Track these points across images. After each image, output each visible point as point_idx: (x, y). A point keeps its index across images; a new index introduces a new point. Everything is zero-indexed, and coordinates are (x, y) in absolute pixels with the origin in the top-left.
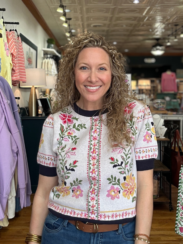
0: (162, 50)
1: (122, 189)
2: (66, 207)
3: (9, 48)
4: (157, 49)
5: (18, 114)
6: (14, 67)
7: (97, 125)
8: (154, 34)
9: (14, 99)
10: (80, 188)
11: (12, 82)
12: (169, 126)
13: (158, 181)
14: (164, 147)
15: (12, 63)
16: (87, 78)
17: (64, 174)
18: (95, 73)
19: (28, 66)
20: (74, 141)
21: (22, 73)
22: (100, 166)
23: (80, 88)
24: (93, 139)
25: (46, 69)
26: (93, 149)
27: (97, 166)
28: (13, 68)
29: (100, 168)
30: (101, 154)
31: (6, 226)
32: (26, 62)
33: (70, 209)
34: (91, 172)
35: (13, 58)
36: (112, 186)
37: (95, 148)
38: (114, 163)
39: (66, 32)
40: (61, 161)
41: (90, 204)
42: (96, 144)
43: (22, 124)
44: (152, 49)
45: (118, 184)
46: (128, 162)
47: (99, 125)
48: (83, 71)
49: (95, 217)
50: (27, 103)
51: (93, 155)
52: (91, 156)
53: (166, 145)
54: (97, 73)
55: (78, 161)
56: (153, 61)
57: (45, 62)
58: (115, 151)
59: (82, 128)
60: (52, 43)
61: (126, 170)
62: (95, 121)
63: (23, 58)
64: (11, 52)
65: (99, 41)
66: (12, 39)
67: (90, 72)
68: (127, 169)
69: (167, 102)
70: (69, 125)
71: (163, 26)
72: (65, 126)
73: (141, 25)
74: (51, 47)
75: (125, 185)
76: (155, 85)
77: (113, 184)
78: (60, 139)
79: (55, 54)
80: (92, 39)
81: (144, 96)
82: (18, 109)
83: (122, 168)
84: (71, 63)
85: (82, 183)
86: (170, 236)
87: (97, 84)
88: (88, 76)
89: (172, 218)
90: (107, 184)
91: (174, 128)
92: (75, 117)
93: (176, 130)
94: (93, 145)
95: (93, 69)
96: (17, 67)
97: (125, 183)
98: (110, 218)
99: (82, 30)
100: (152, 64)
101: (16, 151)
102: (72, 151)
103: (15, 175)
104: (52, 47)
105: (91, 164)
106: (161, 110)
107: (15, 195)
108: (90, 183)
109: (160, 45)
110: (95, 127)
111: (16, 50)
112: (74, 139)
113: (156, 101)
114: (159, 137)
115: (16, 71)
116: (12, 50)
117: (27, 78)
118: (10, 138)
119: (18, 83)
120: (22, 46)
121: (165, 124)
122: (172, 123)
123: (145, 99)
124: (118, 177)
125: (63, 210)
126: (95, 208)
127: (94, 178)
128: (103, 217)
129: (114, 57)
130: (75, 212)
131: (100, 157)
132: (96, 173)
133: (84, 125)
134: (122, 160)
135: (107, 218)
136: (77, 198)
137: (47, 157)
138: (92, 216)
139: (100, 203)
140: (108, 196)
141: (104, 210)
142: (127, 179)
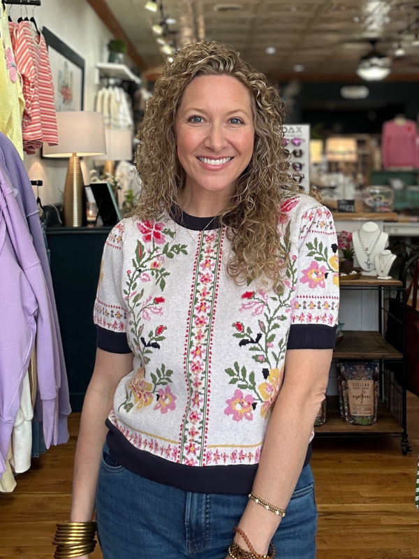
0: (383, 67)
1: (260, 399)
2: (141, 432)
3: (17, 63)
4: (372, 66)
5: (39, 221)
6: (28, 108)
7: (212, 251)
8: (365, 29)
9: (27, 184)
10: (171, 390)
11: (24, 144)
12: (402, 249)
13: (375, 381)
14: (388, 301)
15: (23, 99)
16: (204, 141)
17: (141, 354)
18: (220, 131)
19: (63, 106)
20: (159, 280)
21: (49, 123)
22: (211, 340)
24: (202, 281)
25: (106, 114)
26: (200, 302)
27: (206, 340)
28: (25, 110)
29: (212, 344)
30: (216, 313)
31: (8, 491)
32: (57, 97)
33: (149, 437)
34: (192, 353)
35: (27, 87)
36: (237, 390)
37: (204, 299)
38: (243, 336)
39: (154, 23)
40: (133, 326)
42: (207, 291)
43: (49, 247)
44: (360, 66)
45: (250, 388)
46: (273, 336)
48: (196, 124)
49: (195, 459)
50: (60, 195)
51: (200, 315)
52: (194, 316)
53: (394, 296)
54: (223, 129)
55: (166, 328)
56: (362, 93)
57: (103, 97)
58: (246, 308)
59: (178, 253)
60: (120, 51)
61: (270, 355)
62: (207, 241)
63: (50, 86)
64: (21, 71)
65: (229, 62)
66: (25, 41)
67: (209, 128)
68: (273, 353)
69: (396, 191)
70: (156, 245)
71: (386, 9)
72: (148, 246)
73: (335, 6)
74: (117, 61)
75: (267, 389)
76: (367, 152)
77: (239, 386)
79: (126, 75)
80: (212, 56)
81: (341, 178)
82: (39, 209)
83: (259, 348)
84: (169, 109)
86: (404, 516)
87: (225, 154)
88: (204, 137)
89: (407, 471)
90: (227, 384)
91: (412, 255)
92: (169, 230)
93: (416, 259)
94: (201, 292)
95: (217, 122)
96: (36, 108)
97: (266, 383)
98: (227, 459)
99: (192, 19)
100: (360, 100)
101: (33, 309)
102: (154, 305)
103: (31, 369)
104: (119, 59)
105: (194, 335)
106: (381, 212)
107: (30, 416)
108: (186, 380)
109: (380, 56)
110: (206, 254)
111: (33, 67)
112: (160, 275)
113: (369, 190)
114: (376, 277)
115: (33, 118)
116: (23, 67)
117: (58, 135)
118: (18, 279)
119: (37, 147)
120: (47, 57)
121: (390, 245)
122: (408, 243)
123: (344, 185)
124: (250, 368)
125: (136, 437)
126: (196, 438)
127: (197, 365)
128: (213, 457)
129: (260, 96)
130: (156, 444)
131: (213, 320)
132: (202, 354)
133: (184, 246)
134: (259, 331)
135: (222, 459)
136: (162, 413)
137: (109, 311)
138: (189, 457)
139: (208, 426)
140: (227, 412)
141: (216, 442)
142: (271, 377)
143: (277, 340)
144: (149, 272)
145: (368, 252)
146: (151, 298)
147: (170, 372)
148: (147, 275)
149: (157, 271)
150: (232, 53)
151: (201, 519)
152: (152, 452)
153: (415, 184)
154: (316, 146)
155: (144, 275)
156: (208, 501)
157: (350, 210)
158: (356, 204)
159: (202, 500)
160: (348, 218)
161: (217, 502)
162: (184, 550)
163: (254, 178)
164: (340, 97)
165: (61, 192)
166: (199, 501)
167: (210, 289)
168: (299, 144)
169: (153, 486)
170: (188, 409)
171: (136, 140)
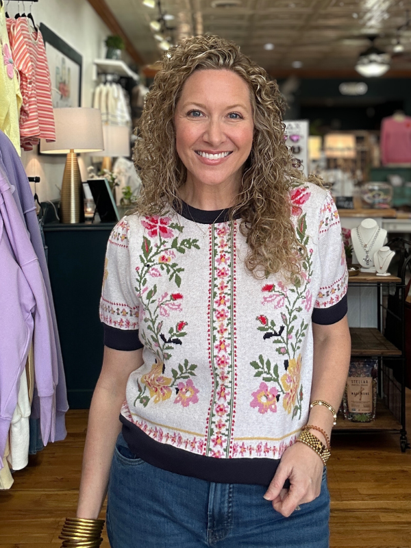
0: (382, 63)
1: (282, 391)
3: (14, 59)
4: (371, 62)
5: (36, 217)
6: (25, 104)
7: (226, 245)
8: (364, 25)
9: (25, 181)
10: (193, 384)
11: (21, 140)
12: (401, 246)
13: (373, 378)
14: (387, 298)
15: (20, 95)
16: (202, 135)
17: (159, 350)
18: (219, 125)
19: (60, 102)
20: (172, 276)
21: (46, 119)
22: (235, 333)
23: (186, 155)
24: (219, 276)
25: (104, 110)
26: (219, 296)
27: (229, 334)
28: (22, 106)
29: (236, 338)
30: (237, 306)
31: (5, 488)
32: (55, 93)
33: (171, 430)
34: (217, 347)
35: (24, 83)
36: (262, 383)
37: (223, 293)
38: (267, 329)
39: (152, 20)
40: (151, 324)
41: (213, 419)
42: (225, 284)
43: (46, 243)
44: (360, 62)
45: (274, 380)
46: (293, 327)
47: (229, 244)
48: (194, 119)
49: (222, 451)
50: (58, 191)
51: (220, 309)
53: (393, 293)
54: (222, 124)
55: (186, 324)
56: (360, 89)
57: (101, 93)
58: (268, 301)
59: (189, 248)
60: (118, 47)
61: (290, 347)
62: (218, 234)
63: (48, 82)
64: (18, 67)
65: (229, 56)
66: (22, 37)
67: (208, 122)
68: (292, 345)
69: (395, 188)
70: (163, 239)
71: (385, 6)
72: (154, 241)
73: (333, 3)
74: (114, 57)
75: (287, 380)
76: (365, 148)
77: (264, 379)
78: (143, 268)
79: (125, 72)
80: (213, 50)
81: (339, 175)
82: (36, 206)
83: (282, 340)
84: (168, 103)
85: (195, 371)
86: (403, 513)
88: (203, 131)
89: (406, 468)
90: (252, 377)
92: (177, 224)
94: (219, 286)
95: (216, 117)
96: (33, 104)
97: (287, 375)
98: (253, 452)
99: (190, 15)
100: (359, 96)
101: (30, 306)
102: (172, 302)
103: (29, 366)
104: (116, 55)
105: (216, 329)
106: (379, 209)
107: (28, 412)
108: (212, 374)
109: (379, 52)
110: (220, 249)
111: (30, 64)
112: (172, 271)
113: (369, 186)
114: (374, 274)
115: (30, 115)
116: (20, 64)
117: (56, 131)
118: (15, 276)
119: (34, 144)
120: (44, 53)
121: (389, 242)
122: (407, 239)
123: (343, 182)
124: (274, 361)
125: (156, 431)
126: (223, 430)
127: (223, 359)
128: (239, 449)
129: (260, 91)
130: (180, 438)
131: (234, 313)
132: (227, 348)
133: (195, 241)
134: (282, 324)
135: (248, 452)
136: (184, 406)
137: (115, 309)
138: (215, 450)
139: (235, 419)
140: (253, 404)
141: (243, 434)
142: (290, 367)
143: (294, 332)
144: (158, 267)
145: (367, 249)
146: (166, 294)
147: (193, 367)
148: (156, 270)
149: (167, 265)
150: (232, 47)
151: (223, 508)
152: (175, 445)
154: (314, 143)
155: (153, 269)
156: (231, 490)
157: (348, 207)
158: (354, 200)
159: (225, 490)
160: (347, 215)
161: (239, 491)
162: (204, 539)
163: (259, 174)
164: (339, 94)
165: (58, 188)
166: (223, 490)
167: (228, 282)
168: (297, 140)
169: (175, 477)
170: (213, 402)
171: (134, 137)
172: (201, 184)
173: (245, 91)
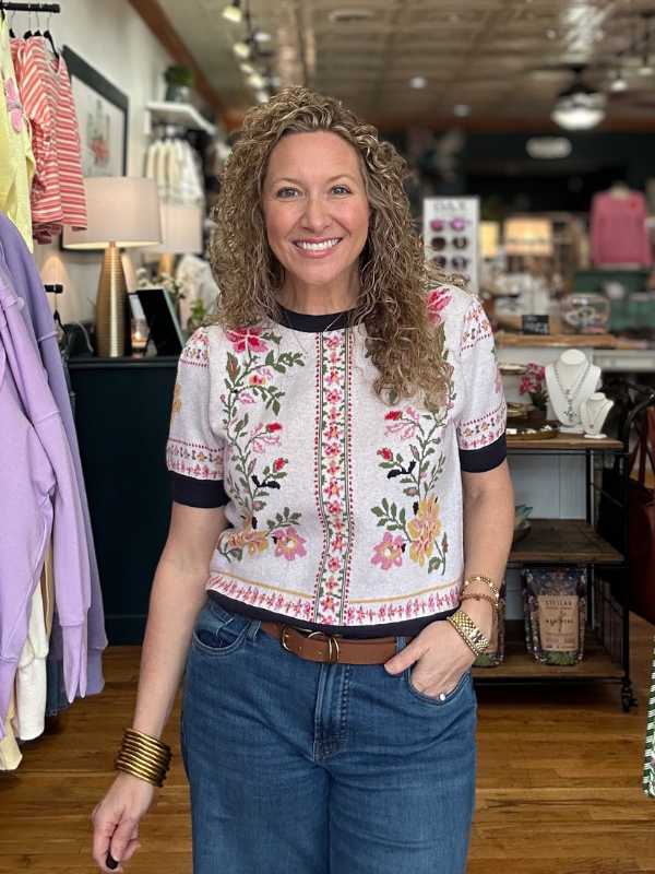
0: (593, 108)
1: (409, 539)
2: (258, 584)
3: (22, 102)
4: (577, 106)
5: (57, 348)
6: (40, 172)
7: (339, 359)
8: (565, 50)
9: (40, 292)
10: (296, 532)
11: (33, 228)
12: (622, 392)
13: (580, 597)
14: (600, 473)
15: (32, 158)
16: (300, 220)
17: (249, 498)
18: (320, 204)
19: (95, 169)
20: (269, 403)
21: (73, 195)
22: (350, 473)
23: (282, 248)
24: (329, 400)
25: (162, 181)
26: (329, 426)
27: (342, 473)
28: (35, 175)
29: (351, 478)
30: (352, 439)
31: (10, 768)
32: (86, 155)
33: (270, 590)
34: (326, 491)
35: (38, 139)
36: (386, 533)
37: (334, 422)
38: (392, 466)
39: (237, 40)
40: (240, 462)
42: (337, 412)
43: (73, 387)
44: (557, 106)
45: (400, 527)
46: (428, 463)
47: (343, 357)
48: (288, 199)
49: (333, 616)
50: (90, 307)
51: (331, 443)
52: (323, 444)
53: (609, 465)
54: (325, 202)
55: (287, 462)
56: (558, 148)
57: (157, 155)
58: (393, 431)
59: (291, 365)
60: (183, 83)
61: (422, 487)
62: (329, 346)
63: (76, 138)
64: (30, 114)
66: (35, 68)
67: (305, 203)
68: (425, 484)
69: (613, 302)
70: (253, 354)
71: (599, 18)
72: (241, 357)
73: (518, 14)
74: (178, 98)
75: (416, 526)
76: (568, 240)
77: (388, 528)
78: (230, 396)
79: (193, 121)
80: (303, 108)
81: (527, 281)
82: (57, 330)
83: (412, 479)
85: (299, 520)
86: (625, 806)
87: (328, 234)
88: (299, 215)
89: (631, 736)
90: (375, 528)
91: (638, 401)
92: (273, 334)
93: (645, 407)
94: (330, 414)
96: (52, 172)
97: (415, 520)
98: (374, 617)
99: (295, 33)
100: (556, 160)
101: (48, 485)
102: (268, 434)
103: (46, 579)
104: (181, 95)
105: (325, 467)
106: (589, 334)
107: (44, 650)
109: (589, 91)
110: (331, 365)
111: (47, 109)
112: (269, 397)
113: (574, 299)
114: (581, 436)
115: (48, 188)
116: (32, 109)
117: (88, 213)
118: (24, 439)
119: (54, 233)
120: (70, 93)
121: (604, 386)
122: (632, 382)
123: (532, 292)
124: (401, 505)
125: (249, 592)
126: (335, 591)
127: (335, 506)
128: (356, 614)
129: (371, 156)
130: (280, 600)
131: (349, 448)
132: (340, 492)
133: (298, 355)
134: (412, 459)
135: (368, 618)
136: (288, 560)
137: (190, 452)
138: (326, 614)
139: (351, 578)
140: (375, 561)
141: (360, 597)
142: (420, 511)
143: (430, 469)
144: (250, 391)
145: (570, 397)
146: (261, 425)
147: (296, 516)
148: (248, 395)
150: (331, 102)
151: (335, 715)
152: (271, 609)
153: (643, 289)
154: (488, 232)
155: (243, 395)
156: (346, 693)
157: (541, 331)
158: (550, 321)
159: (338, 692)
160: (539, 344)
161: (356, 695)
164: (525, 155)
165: (91, 302)
166: (335, 692)
167: (341, 409)
168: (462, 228)
170: (325, 555)
171: (209, 223)
172: (305, 285)
173: (352, 158)
